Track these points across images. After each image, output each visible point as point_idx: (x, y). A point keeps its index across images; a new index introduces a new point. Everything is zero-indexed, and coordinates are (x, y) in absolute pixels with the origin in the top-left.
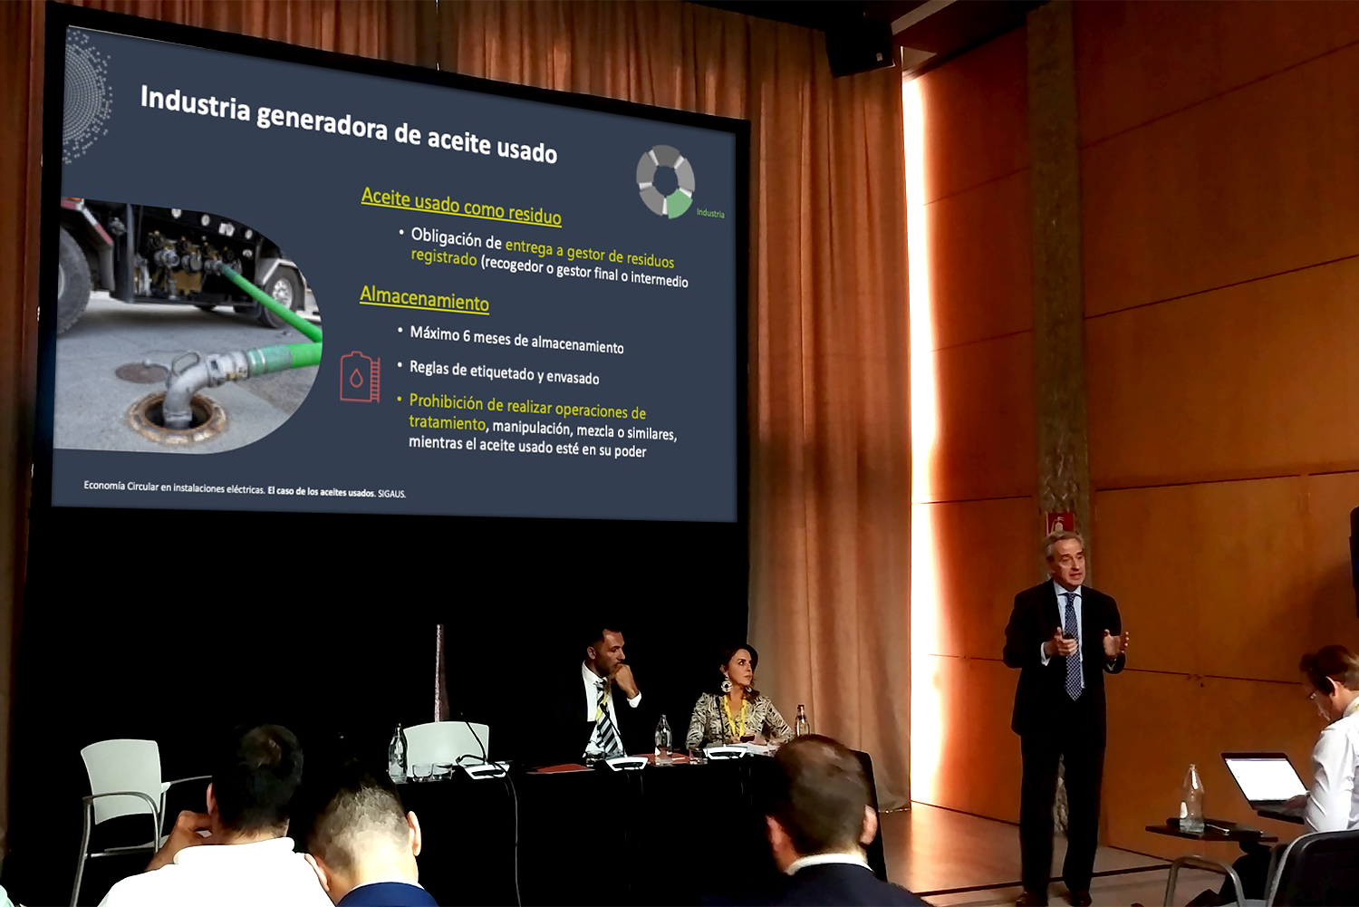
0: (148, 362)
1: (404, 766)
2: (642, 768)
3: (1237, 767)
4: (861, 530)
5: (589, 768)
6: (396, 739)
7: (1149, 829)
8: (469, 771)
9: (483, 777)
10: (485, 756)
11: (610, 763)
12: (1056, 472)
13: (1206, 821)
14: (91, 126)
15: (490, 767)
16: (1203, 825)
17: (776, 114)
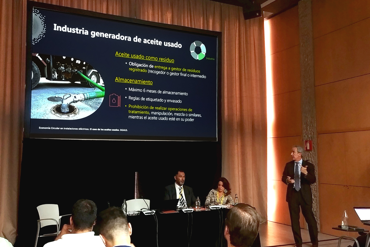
0: (57, 96)
1: (126, 211)
2: (192, 212)
3: (358, 211)
4: (253, 145)
5: (177, 212)
6: (124, 204)
7: (333, 228)
8: (144, 213)
9: (148, 214)
10: (148, 208)
11: (183, 210)
12: (307, 129)
13: (349, 226)
14: (40, 35)
15: (150, 212)
16: (348, 227)
17: (229, 30)
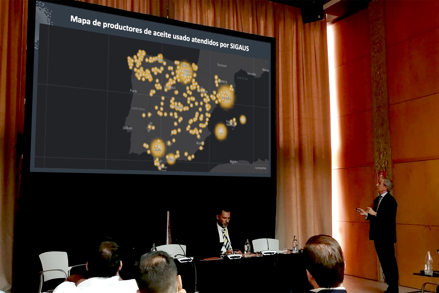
2: (240, 258)
4: (314, 178)
7: (414, 274)
8: (179, 260)
9: (184, 262)
12: (380, 157)
13: (433, 271)
17: (284, 36)
